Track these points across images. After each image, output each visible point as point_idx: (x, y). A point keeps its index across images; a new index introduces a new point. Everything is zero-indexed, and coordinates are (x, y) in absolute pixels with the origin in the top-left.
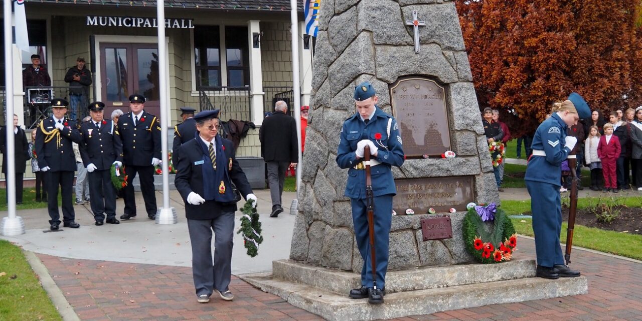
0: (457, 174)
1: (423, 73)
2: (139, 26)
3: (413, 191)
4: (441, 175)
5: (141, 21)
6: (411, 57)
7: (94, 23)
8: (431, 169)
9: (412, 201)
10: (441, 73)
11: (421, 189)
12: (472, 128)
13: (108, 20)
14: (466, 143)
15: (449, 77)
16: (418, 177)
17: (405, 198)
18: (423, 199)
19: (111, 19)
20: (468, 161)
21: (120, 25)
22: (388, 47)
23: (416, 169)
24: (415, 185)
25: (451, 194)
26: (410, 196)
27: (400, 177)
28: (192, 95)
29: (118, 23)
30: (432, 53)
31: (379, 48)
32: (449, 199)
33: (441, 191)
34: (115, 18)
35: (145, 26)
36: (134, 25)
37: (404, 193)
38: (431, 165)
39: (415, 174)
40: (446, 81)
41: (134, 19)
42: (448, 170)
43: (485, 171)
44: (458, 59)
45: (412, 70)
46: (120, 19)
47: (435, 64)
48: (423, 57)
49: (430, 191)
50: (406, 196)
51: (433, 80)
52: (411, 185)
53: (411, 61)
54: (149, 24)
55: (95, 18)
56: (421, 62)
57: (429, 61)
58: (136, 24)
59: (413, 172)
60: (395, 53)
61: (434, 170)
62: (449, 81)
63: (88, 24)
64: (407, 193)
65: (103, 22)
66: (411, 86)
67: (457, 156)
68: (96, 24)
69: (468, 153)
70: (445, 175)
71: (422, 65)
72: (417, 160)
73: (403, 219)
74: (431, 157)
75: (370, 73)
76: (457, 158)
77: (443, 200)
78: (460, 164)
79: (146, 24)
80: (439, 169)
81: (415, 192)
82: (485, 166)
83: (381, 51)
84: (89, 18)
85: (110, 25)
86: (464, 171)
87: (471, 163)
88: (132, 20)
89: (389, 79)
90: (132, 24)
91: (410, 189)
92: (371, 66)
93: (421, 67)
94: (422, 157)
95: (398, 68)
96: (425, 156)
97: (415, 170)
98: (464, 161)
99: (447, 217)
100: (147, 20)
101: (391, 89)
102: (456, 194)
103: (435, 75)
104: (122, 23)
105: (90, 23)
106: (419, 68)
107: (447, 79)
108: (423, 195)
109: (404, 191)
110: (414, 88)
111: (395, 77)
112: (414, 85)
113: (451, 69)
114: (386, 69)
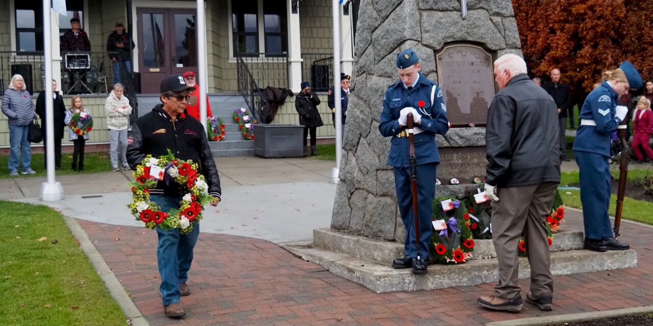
1: (470, 39)
3: (458, 160)
6: (458, 22)
8: (476, 138)
9: (457, 170)
10: (488, 39)
11: (467, 158)
15: (497, 43)
16: (464, 145)
17: (450, 167)
18: (468, 169)
22: (434, 12)
23: (461, 137)
24: (460, 154)
26: (455, 165)
27: (445, 145)
28: (230, 61)
30: (480, 19)
31: (425, 14)
37: (449, 162)
38: (477, 134)
39: (461, 142)
40: (493, 48)
44: (506, 25)
45: (458, 36)
47: (483, 30)
48: (470, 23)
49: (476, 161)
50: (451, 165)
51: (481, 46)
52: (456, 154)
53: (458, 27)
56: (468, 28)
57: (476, 27)
59: (458, 141)
60: (441, 18)
61: (480, 139)
62: (496, 48)
64: (452, 162)
66: (458, 52)
71: (469, 31)
72: (463, 128)
73: (447, 188)
74: (477, 126)
75: (415, 39)
81: (460, 161)
83: (427, 16)
89: (435, 46)
91: (455, 158)
92: (416, 32)
93: (467, 33)
94: (467, 126)
95: (444, 34)
96: (471, 124)
97: (460, 139)
101: (437, 55)
103: (482, 41)
106: (465, 34)
107: (494, 46)
108: (469, 165)
109: (449, 160)
110: (460, 55)
111: (441, 43)
112: (460, 52)
113: (499, 35)
114: (432, 34)
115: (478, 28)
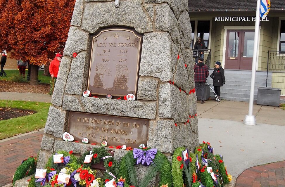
0: (131, 116)
1: (121, 24)
2: (239, 21)
3: (93, 124)
4: (116, 114)
5: (240, 18)
6: (111, 10)
7: (218, 20)
8: (106, 108)
9: (90, 132)
10: (136, 24)
11: (100, 123)
12: (156, 75)
13: (225, 18)
14: (145, 89)
15: (144, 27)
16: (95, 112)
17: (85, 129)
18: (100, 132)
19: (226, 18)
20: (146, 105)
21: (230, 21)
22: (95, 4)
23: (94, 106)
24: (95, 119)
25: (127, 132)
26: (91, 128)
27: (80, 110)
29: (229, 20)
30: (131, 6)
31: (87, 5)
32: (124, 137)
33: (118, 128)
34: (228, 17)
35: (242, 21)
36: (237, 21)
37: (84, 124)
38: (107, 104)
39: (92, 110)
40: (141, 31)
41: (237, 18)
42: (122, 111)
43: (161, 116)
44: (158, 10)
45: (111, 21)
46: (231, 18)
47: (132, 16)
48: (121, 10)
49: (107, 127)
50: (86, 126)
51: (133, 31)
52: (92, 118)
53: (111, 15)
54: (245, 19)
55: (219, 18)
56: (119, 15)
57: (126, 13)
58: (238, 20)
59: (91, 108)
60: (98, 8)
61: (109, 109)
62: (143, 31)
63: (216, 21)
64: (87, 124)
65: (222, 20)
66: (111, 35)
67: (136, 99)
68: (219, 21)
69: (147, 98)
70: (119, 114)
71: (120, 17)
72: (97, 98)
73: (73, 145)
74: (113, 97)
75: (76, 25)
76: (136, 101)
77: (118, 136)
78: (136, 107)
79: (243, 19)
80: (114, 109)
81: (94, 125)
82: (161, 112)
83: (88, 7)
84: (216, 18)
85: (226, 21)
86: (139, 114)
87: (147, 107)
88: (236, 18)
89: (89, 30)
90: (236, 20)
91: (90, 121)
92: (77, 20)
93: (118, 19)
94: (105, 97)
95: (98, 20)
96: (109, 96)
97: (93, 106)
98: (141, 104)
99: (112, 152)
100: (244, 18)
101: (93, 38)
102: (132, 133)
103: (131, 25)
104: (231, 20)
105: (216, 20)
106: (116, 20)
107: (141, 30)
108: (100, 129)
109: (86, 123)
110: (113, 37)
111: (95, 28)
112: (114, 35)
113: (148, 20)
114: (88, 21)
115: (128, 14)
